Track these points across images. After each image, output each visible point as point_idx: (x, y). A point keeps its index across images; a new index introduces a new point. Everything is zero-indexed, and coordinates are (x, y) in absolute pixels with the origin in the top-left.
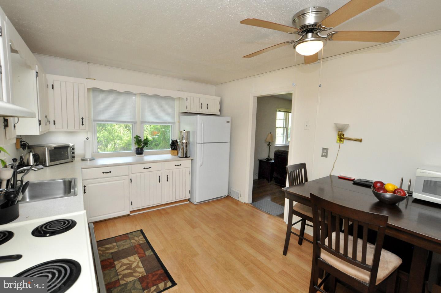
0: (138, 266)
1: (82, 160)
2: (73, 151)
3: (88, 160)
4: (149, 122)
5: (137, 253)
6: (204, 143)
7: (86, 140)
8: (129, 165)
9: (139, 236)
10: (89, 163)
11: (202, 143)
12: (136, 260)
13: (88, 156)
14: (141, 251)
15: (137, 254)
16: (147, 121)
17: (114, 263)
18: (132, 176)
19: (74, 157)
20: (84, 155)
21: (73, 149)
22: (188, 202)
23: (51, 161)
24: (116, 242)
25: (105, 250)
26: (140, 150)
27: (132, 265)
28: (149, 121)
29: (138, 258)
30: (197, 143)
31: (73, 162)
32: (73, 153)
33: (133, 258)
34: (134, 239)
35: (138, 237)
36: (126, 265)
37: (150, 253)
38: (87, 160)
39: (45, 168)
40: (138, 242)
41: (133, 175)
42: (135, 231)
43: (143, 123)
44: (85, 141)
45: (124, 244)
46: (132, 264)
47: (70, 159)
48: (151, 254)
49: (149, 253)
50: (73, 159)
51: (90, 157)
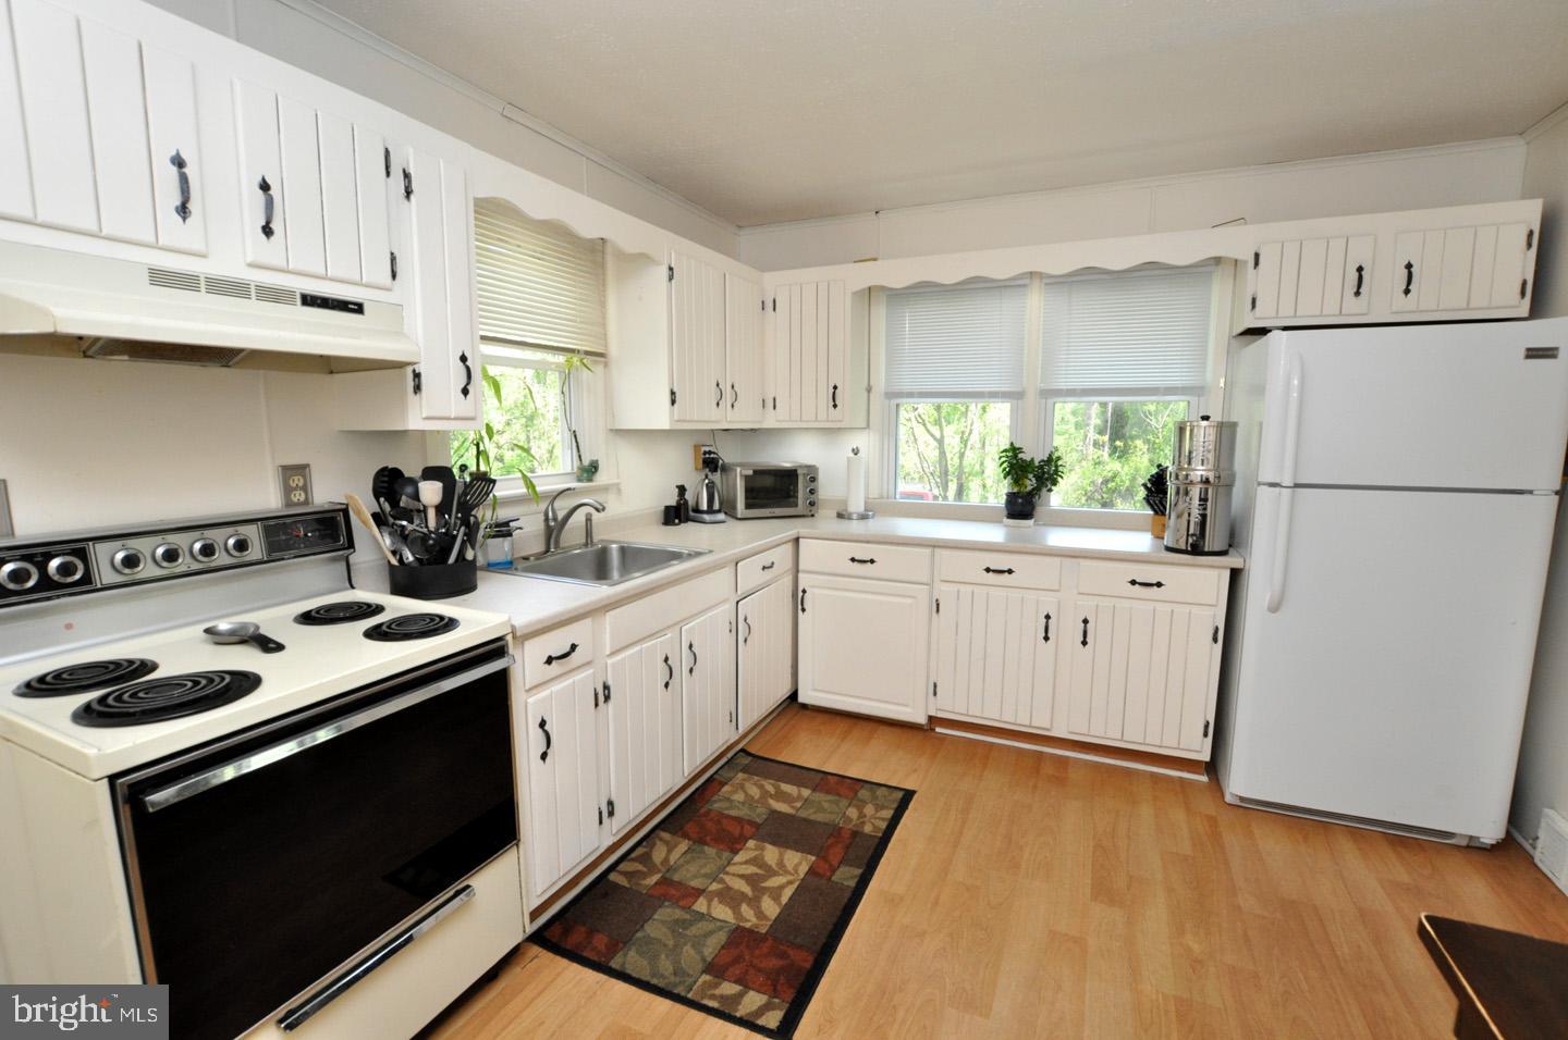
0: (775, 894)
1: (840, 516)
2: (812, 486)
3: (855, 516)
4: (1071, 393)
5: (822, 855)
6: (1297, 486)
7: (852, 455)
8: (934, 546)
9: (883, 808)
10: (855, 527)
11: (1287, 481)
12: (796, 872)
13: (857, 506)
14: (836, 854)
15: (818, 856)
16: (1063, 386)
17: (747, 841)
18: (945, 592)
19: (812, 504)
20: (845, 502)
21: (813, 480)
22: (1204, 779)
23: (748, 506)
24: (814, 790)
25: (771, 796)
26: (1020, 501)
27: (770, 876)
28: (1071, 386)
29: (807, 868)
30: (1259, 484)
31: (814, 518)
32: (812, 492)
33: (796, 861)
34: (860, 809)
35: (879, 808)
36: (760, 867)
37: (847, 879)
38: (850, 518)
39: (732, 523)
40: (863, 823)
41: (945, 587)
42: (894, 785)
43: (1050, 394)
44: (848, 458)
45: (826, 805)
46: (775, 874)
47: (800, 509)
48: (845, 883)
49: (847, 876)
50: (813, 508)
51: (861, 509)
